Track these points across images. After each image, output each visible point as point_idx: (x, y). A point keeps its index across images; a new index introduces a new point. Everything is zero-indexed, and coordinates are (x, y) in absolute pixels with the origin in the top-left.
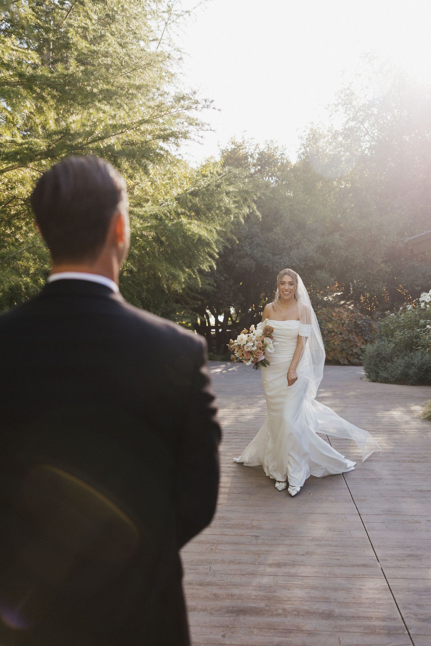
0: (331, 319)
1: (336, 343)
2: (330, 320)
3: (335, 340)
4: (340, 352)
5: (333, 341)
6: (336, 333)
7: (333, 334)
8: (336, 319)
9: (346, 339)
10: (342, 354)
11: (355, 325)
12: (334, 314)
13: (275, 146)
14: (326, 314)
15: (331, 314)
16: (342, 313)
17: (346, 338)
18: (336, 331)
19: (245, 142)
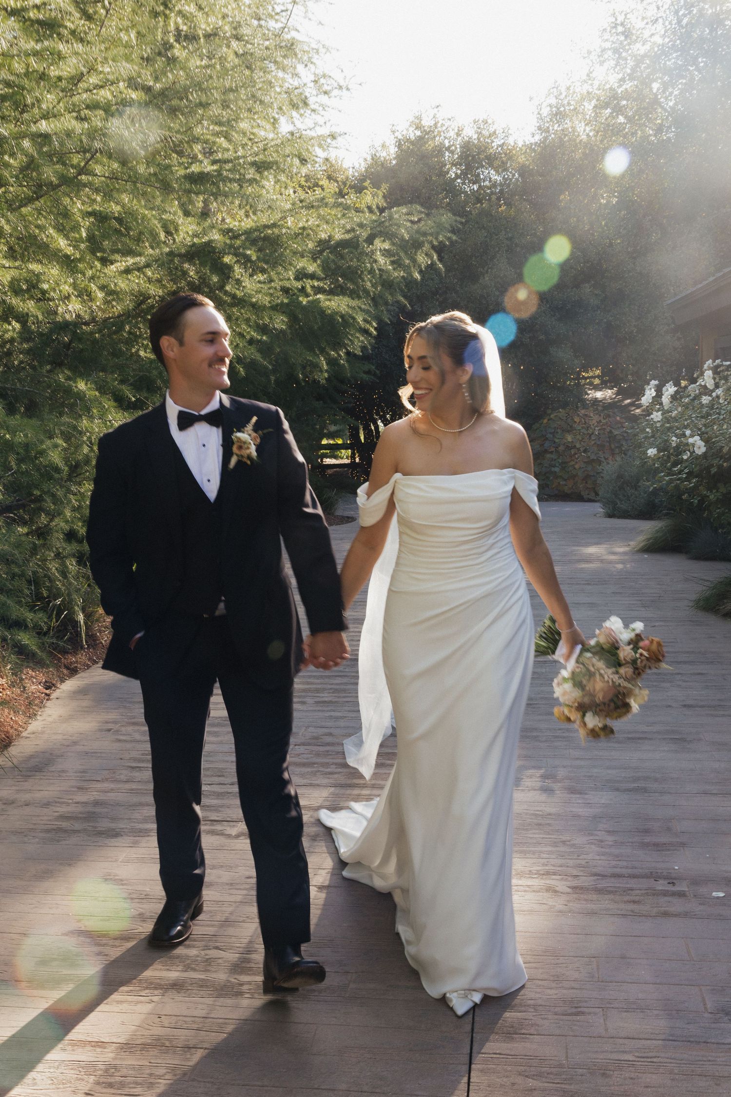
0: (571, 427)
1: (577, 466)
2: (569, 428)
3: (575, 460)
4: (583, 480)
5: (573, 463)
6: (579, 449)
7: (573, 452)
8: (580, 428)
9: (593, 460)
10: (586, 483)
11: (609, 437)
12: (577, 419)
13: (492, 130)
14: (565, 418)
15: (573, 419)
16: (591, 417)
17: (593, 457)
18: (578, 446)
19: (439, 125)
